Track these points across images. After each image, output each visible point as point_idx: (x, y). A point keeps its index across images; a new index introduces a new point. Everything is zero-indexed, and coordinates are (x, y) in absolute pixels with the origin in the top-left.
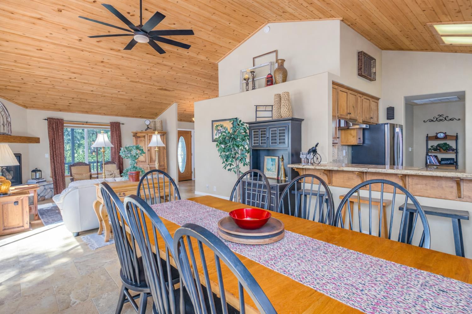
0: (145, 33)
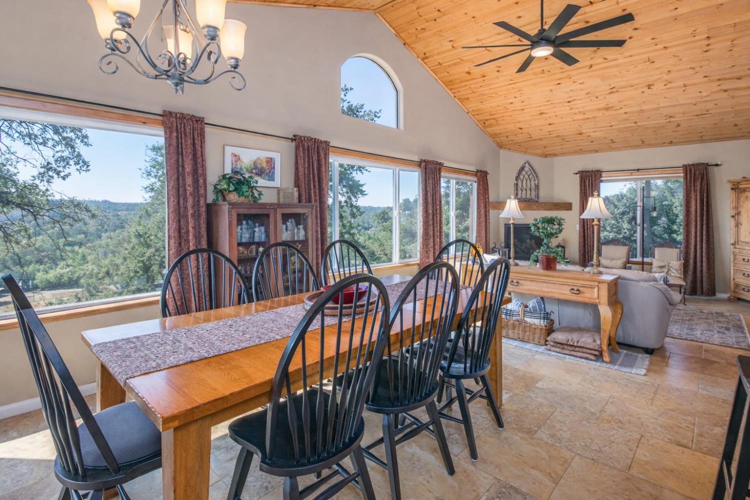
0: (549, 41)
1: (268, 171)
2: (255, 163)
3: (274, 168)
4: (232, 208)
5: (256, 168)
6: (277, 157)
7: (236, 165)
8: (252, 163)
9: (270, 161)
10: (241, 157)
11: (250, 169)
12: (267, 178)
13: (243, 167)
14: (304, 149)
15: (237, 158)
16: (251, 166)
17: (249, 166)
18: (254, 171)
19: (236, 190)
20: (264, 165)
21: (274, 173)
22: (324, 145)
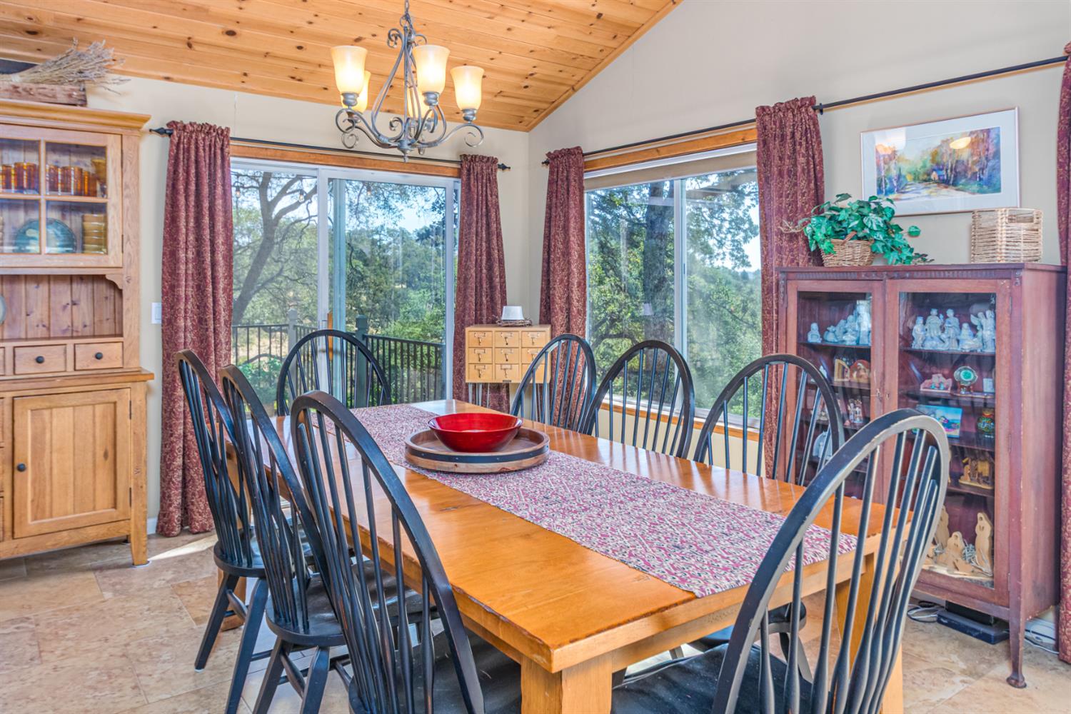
1: (977, 169)
2: (935, 155)
3: (997, 155)
5: (939, 167)
6: (1006, 126)
7: (888, 170)
8: (928, 157)
9: (985, 142)
11: (922, 171)
12: (975, 187)
13: (903, 173)
16: (924, 166)
17: (921, 164)
18: (934, 175)
20: (965, 152)
21: (997, 169)
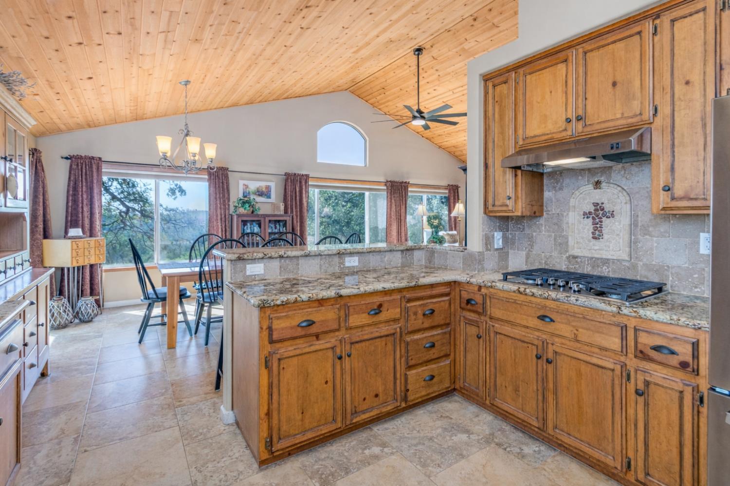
1: (266, 193)
2: (258, 189)
3: (270, 191)
4: (239, 217)
6: (273, 185)
7: (246, 191)
8: (256, 189)
10: (249, 186)
11: (254, 192)
12: (266, 197)
13: (250, 192)
14: (291, 181)
15: (246, 186)
16: (256, 191)
17: (254, 190)
18: (257, 193)
19: (242, 206)
20: (264, 190)
21: (270, 194)
22: (305, 177)
